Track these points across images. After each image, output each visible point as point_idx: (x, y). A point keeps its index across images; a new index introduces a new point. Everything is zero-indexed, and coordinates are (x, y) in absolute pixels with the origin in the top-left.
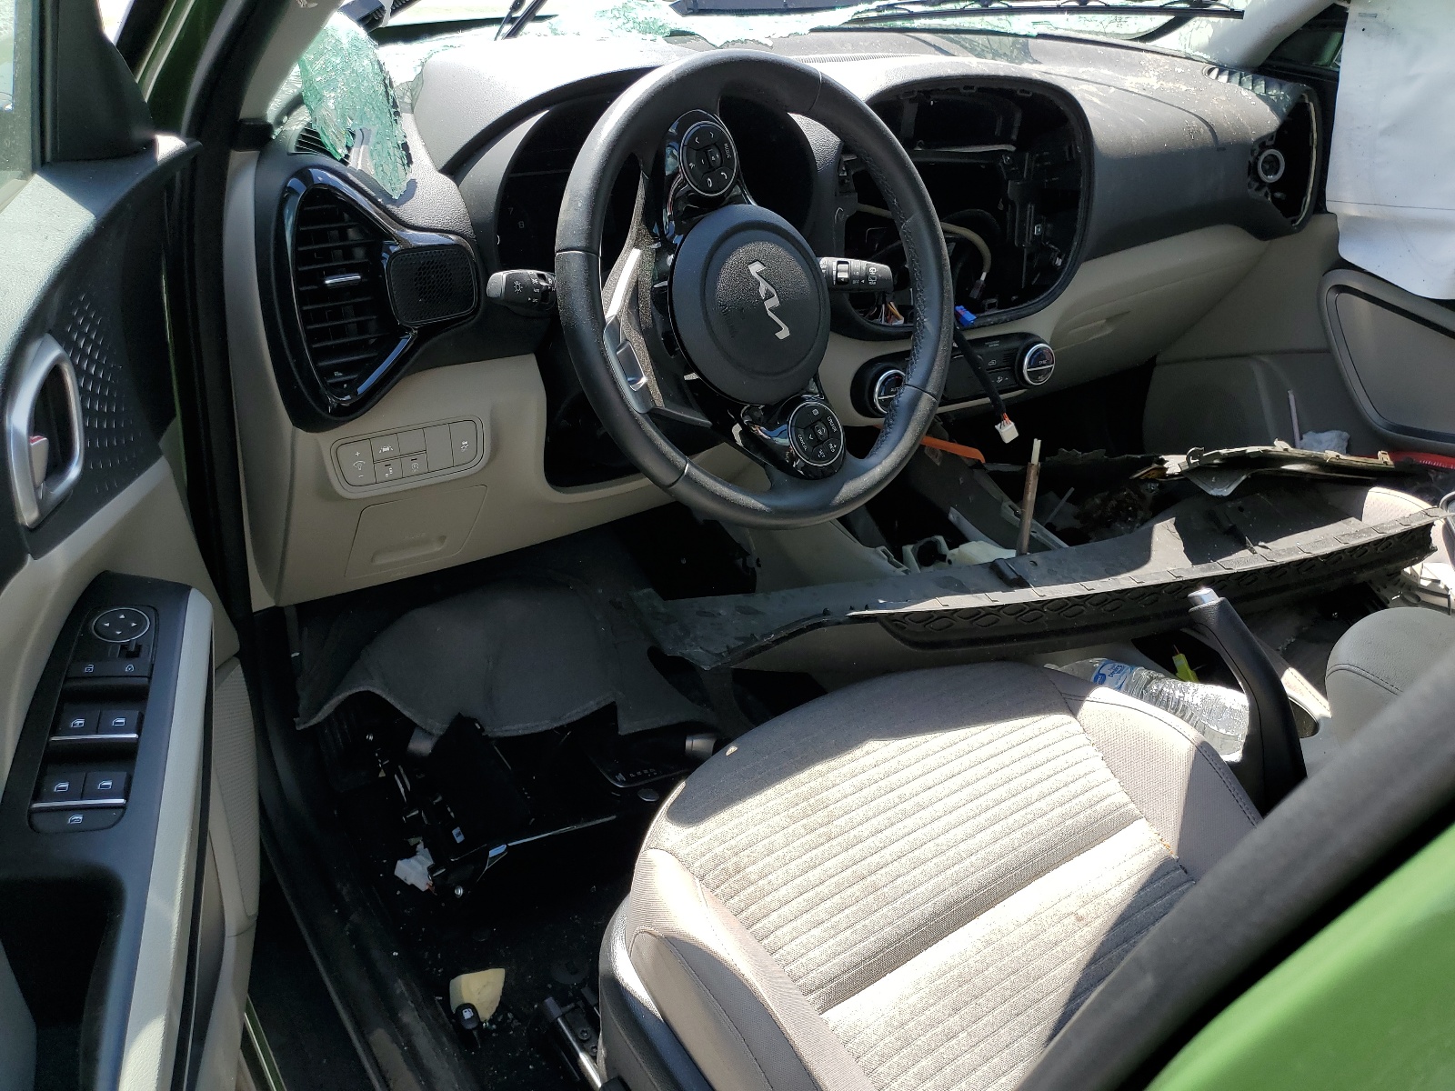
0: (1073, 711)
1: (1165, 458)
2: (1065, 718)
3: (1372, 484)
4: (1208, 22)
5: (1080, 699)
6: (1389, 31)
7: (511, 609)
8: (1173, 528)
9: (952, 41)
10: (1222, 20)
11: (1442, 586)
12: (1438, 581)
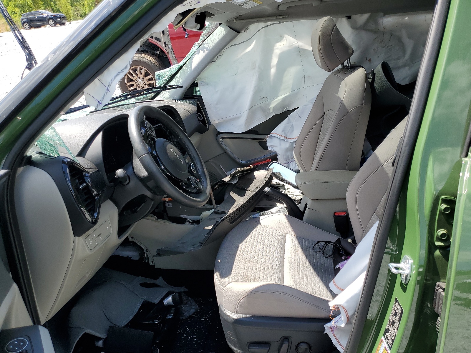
0: (260, 224)
1: (223, 179)
2: (259, 225)
3: (253, 172)
4: (167, 92)
5: (259, 221)
6: (207, 84)
7: (98, 294)
8: (233, 193)
9: (119, 108)
10: (171, 90)
11: (278, 183)
12: (277, 183)
